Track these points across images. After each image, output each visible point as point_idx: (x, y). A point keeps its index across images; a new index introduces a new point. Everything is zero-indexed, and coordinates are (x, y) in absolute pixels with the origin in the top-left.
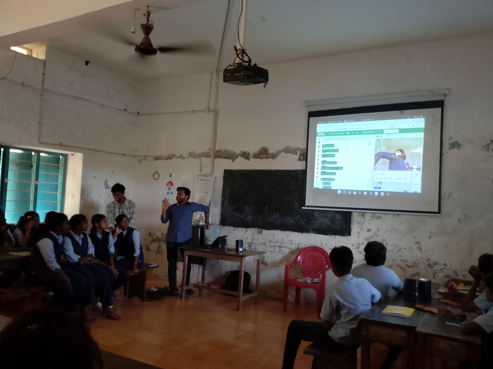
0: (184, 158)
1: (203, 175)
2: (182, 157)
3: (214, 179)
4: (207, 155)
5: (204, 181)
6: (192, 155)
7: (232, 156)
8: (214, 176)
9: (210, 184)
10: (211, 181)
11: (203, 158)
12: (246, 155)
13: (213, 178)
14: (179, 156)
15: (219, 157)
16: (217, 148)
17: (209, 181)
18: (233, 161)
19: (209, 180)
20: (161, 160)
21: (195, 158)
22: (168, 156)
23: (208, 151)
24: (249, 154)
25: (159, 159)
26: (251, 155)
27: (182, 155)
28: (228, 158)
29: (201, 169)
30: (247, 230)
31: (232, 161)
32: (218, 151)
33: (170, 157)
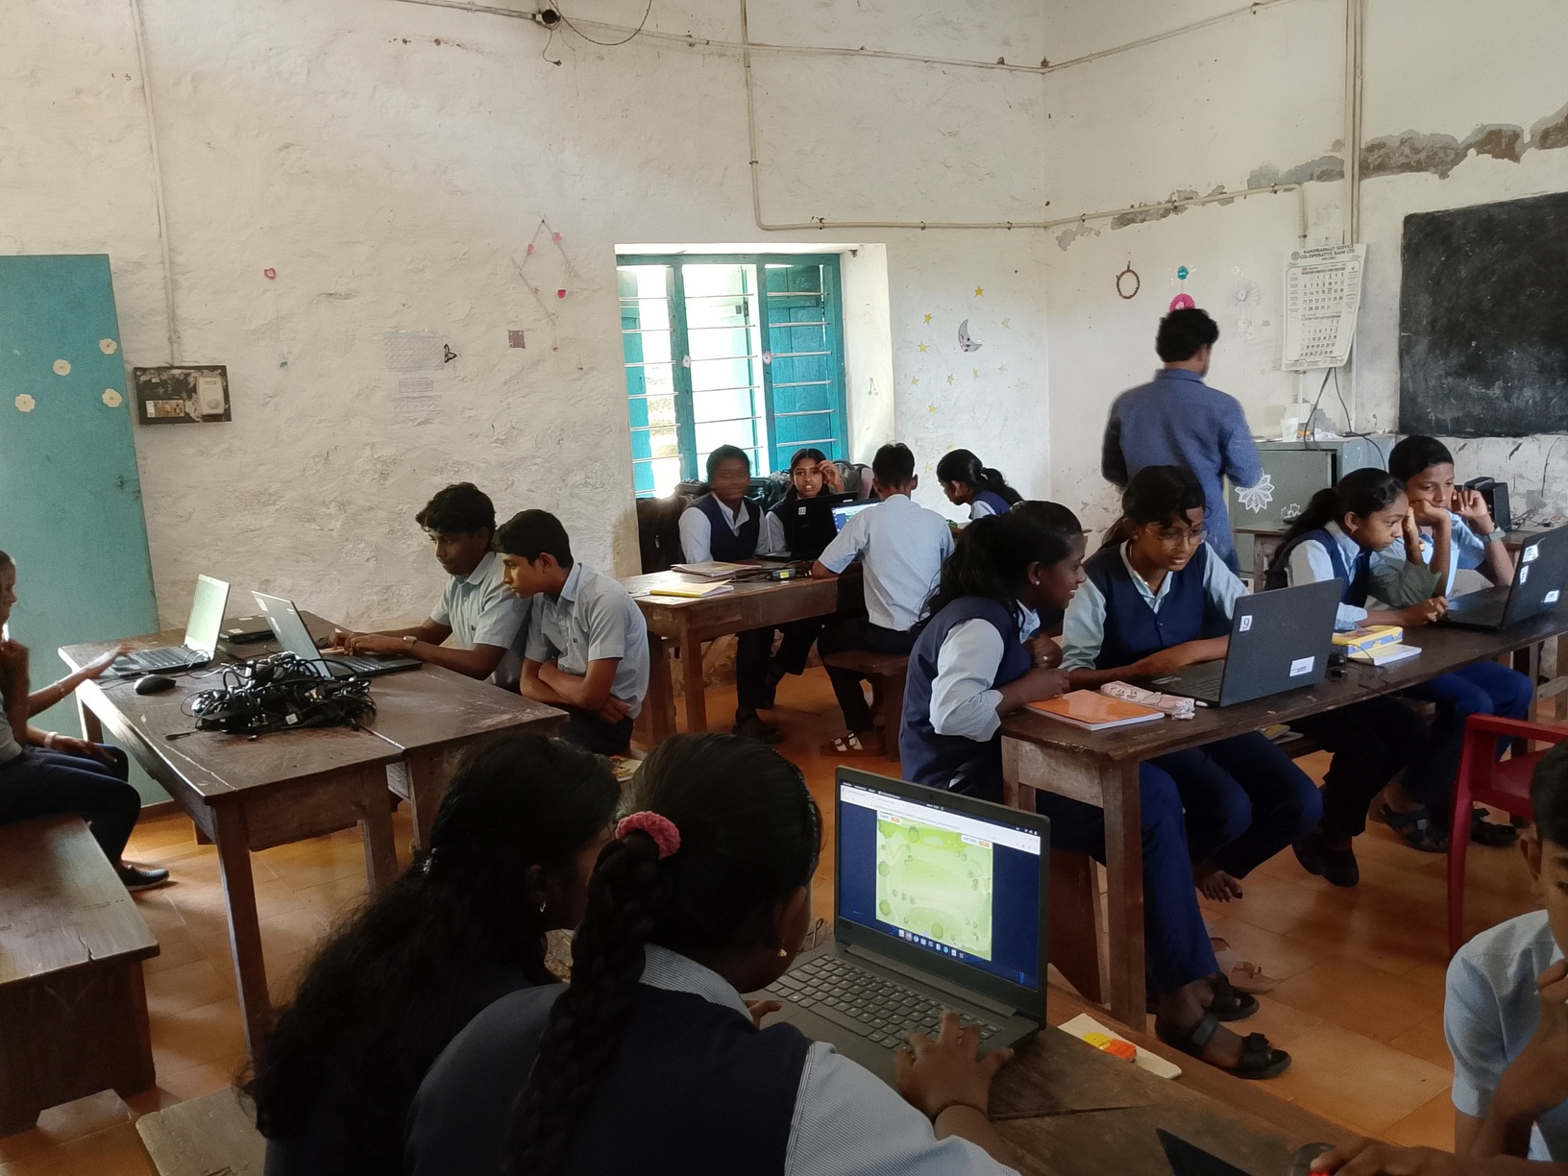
0: (1231, 200)
1: (1316, 253)
2: (1221, 196)
3: (1362, 260)
4: (1327, 172)
5: (1322, 274)
6: (1263, 181)
7: (1437, 158)
8: (1360, 249)
9: (1347, 282)
10: (1349, 268)
11: (1313, 187)
12: (1500, 143)
13: (1356, 258)
14: (1209, 195)
15: (1382, 168)
16: (1369, 136)
17: (1339, 273)
18: (1444, 175)
19: (1340, 266)
20: (1143, 221)
21: (1275, 192)
22: (1168, 202)
23: (1328, 155)
24: (1516, 136)
25: (1133, 221)
26: (1527, 138)
27: (1223, 187)
28: (1419, 167)
29: (1305, 227)
30: (1520, 444)
31: (1437, 176)
32: (1371, 149)
33: (1176, 204)
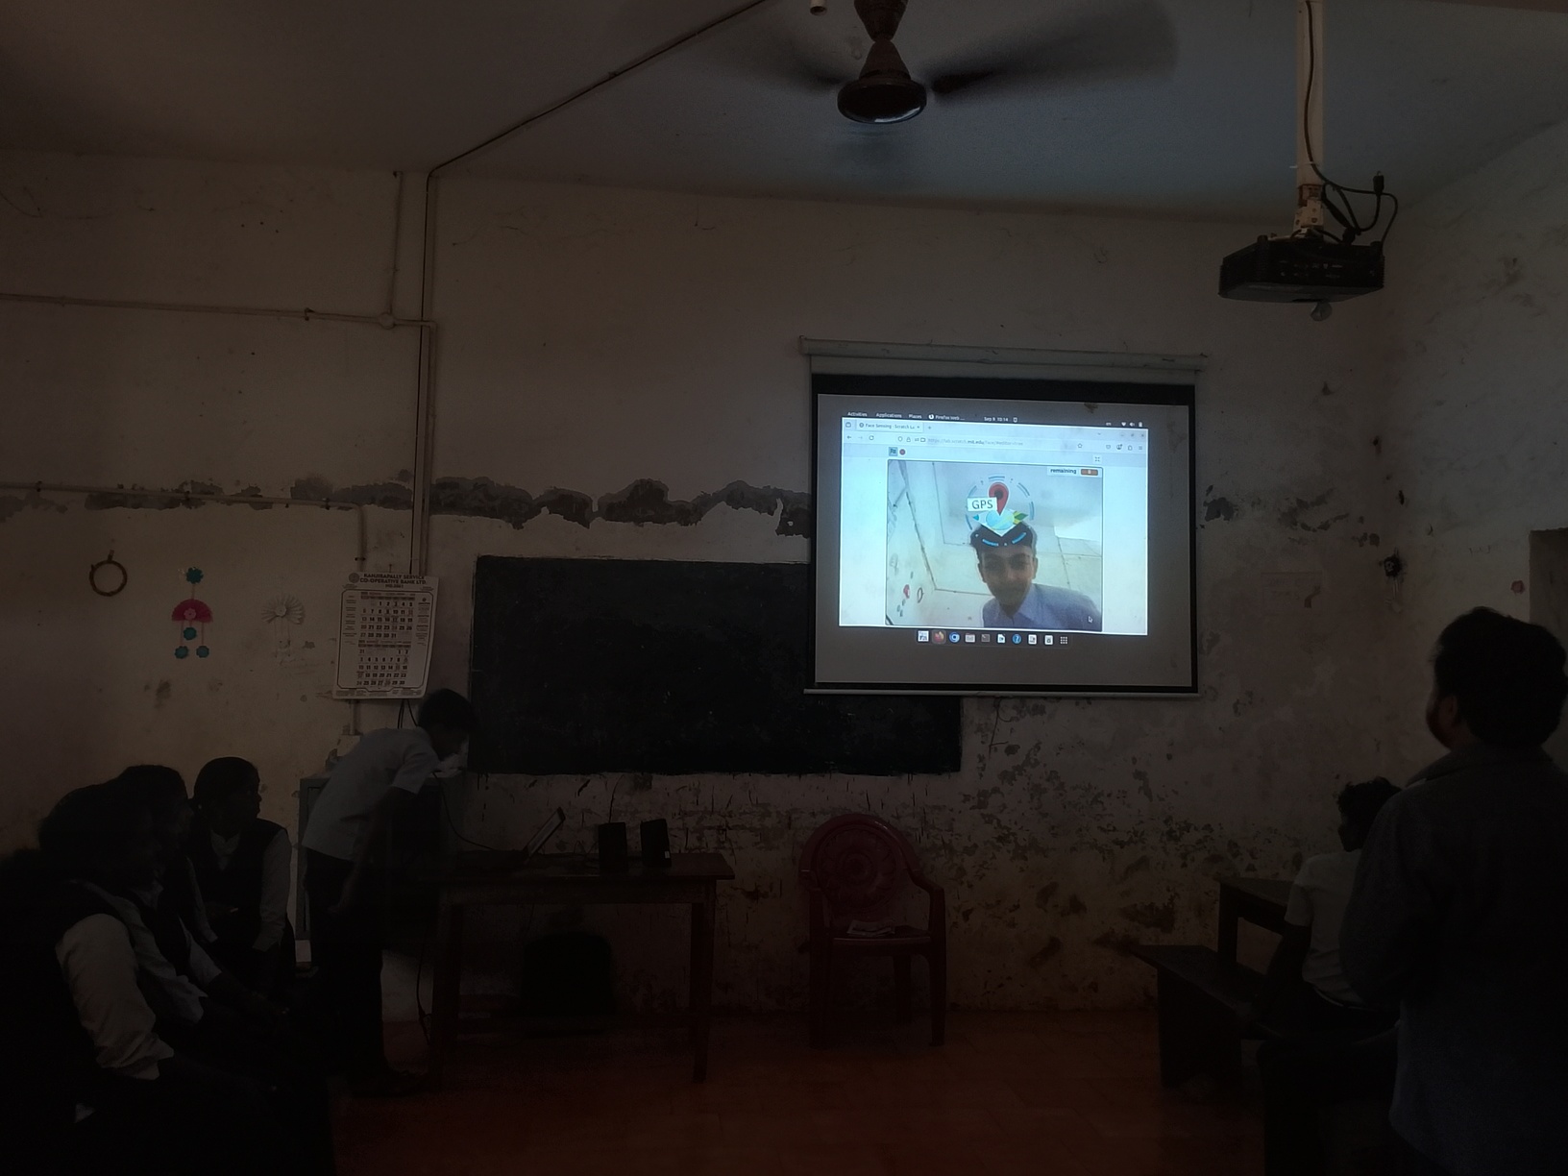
0: (267, 505)
1: (378, 578)
2: (254, 498)
3: (435, 593)
4: (391, 497)
5: (385, 602)
6: (309, 492)
7: (514, 508)
8: (432, 581)
9: (416, 613)
10: (419, 598)
11: (375, 513)
12: (572, 507)
13: (428, 590)
14: (237, 495)
15: (454, 506)
16: (440, 473)
17: (407, 603)
18: (518, 526)
19: (408, 595)
21: (328, 508)
22: (177, 491)
23: (394, 482)
24: (586, 503)
26: (595, 508)
27: (259, 490)
28: (492, 513)
29: (363, 549)
30: (589, 781)
31: (511, 525)
32: (443, 485)
33: (190, 496)
